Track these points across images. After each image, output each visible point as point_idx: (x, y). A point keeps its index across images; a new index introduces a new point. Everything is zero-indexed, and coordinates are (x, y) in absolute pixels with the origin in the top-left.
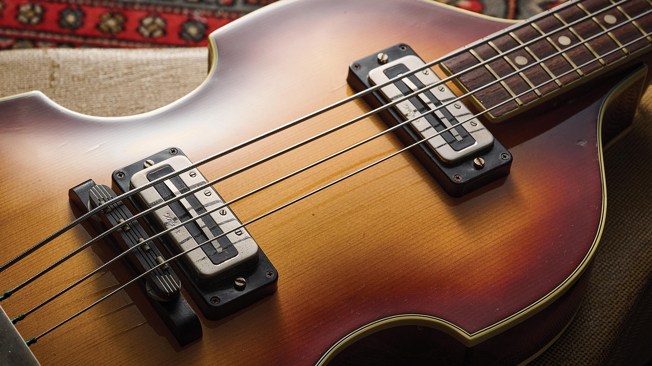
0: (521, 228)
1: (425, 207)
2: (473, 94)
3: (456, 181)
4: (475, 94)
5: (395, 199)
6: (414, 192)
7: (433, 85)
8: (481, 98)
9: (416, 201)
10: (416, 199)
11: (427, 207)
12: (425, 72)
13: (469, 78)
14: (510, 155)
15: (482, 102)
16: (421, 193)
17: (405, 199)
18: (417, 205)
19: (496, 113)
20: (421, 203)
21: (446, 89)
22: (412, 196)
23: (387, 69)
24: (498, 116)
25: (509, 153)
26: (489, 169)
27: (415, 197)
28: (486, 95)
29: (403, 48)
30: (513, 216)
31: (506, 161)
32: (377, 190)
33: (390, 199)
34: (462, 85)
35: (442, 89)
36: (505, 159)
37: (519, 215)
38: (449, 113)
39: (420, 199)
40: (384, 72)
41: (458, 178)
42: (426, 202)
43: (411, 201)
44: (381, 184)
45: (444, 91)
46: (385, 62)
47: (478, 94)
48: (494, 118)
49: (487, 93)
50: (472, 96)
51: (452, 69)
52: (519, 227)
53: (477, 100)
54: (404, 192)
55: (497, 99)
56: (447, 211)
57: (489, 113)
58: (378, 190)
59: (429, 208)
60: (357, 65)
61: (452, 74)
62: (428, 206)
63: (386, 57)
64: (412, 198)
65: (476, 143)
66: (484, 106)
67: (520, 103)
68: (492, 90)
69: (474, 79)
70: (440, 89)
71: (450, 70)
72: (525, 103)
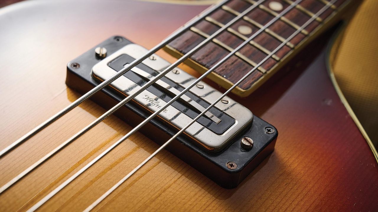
0: (312, 206)
1: (203, 209)
2: (213, 70)
3: (231, 169)
4: (215, 71)
5: (166, 207)
6: (183, 193)
7: (166, 70)
8: (222, 72)
9: (190, 203)
10: (189, 200)
11: (204, 207)
12: (151, 57)
13: (202, 55)
14: (273, 128)
15: (225, 76)
16: (192, 193)
17: (177, 204)
18: (193, 207)
19: (244, 85)
20: (196, 204)
21: (180, 71)
22: (183, 198)
23: (111, 62)
24: (247, 89)
25: (273, 127)
26: (260, 148)
27: (187, 199)
28: (226, 69)
29: (118, 40)
30: (298, 195)
31: (273, 134)
32: (141, 200)
33: (159, 208)
34: (197, 64)
35: (176, 72)
36: (271, 133)
37: (304, 192)
38: (194, 96)
39: (193, 200)
40: (108, 65)
41: (232, 165)
42: (201, 202)
43: (185, 205)
44: (143, 192)
45: (179, 73)
46: (104, 56)
47: (218, 69)
48: (244, 92)
49: (226, 67)
50: (213, 73)
51: (181, 48)
52: (310, 207)
53: (219, 76)
54: (173, 195)
55: (239, 71)
56: (229, 207)
57: (237, 87)
58: (143, 200)
59: (207, 209)
60: (75, 64)
61: (182, 54)
62: (206, 206)
63: (104, 51)
64: (184, 201)
65: (237, 122)
66: (229, 80)
67: (264, 71)
68: (230, 63)
69: (207, 56)
70: (175, 72)
71: (179, 51)
72: (268, 70)
